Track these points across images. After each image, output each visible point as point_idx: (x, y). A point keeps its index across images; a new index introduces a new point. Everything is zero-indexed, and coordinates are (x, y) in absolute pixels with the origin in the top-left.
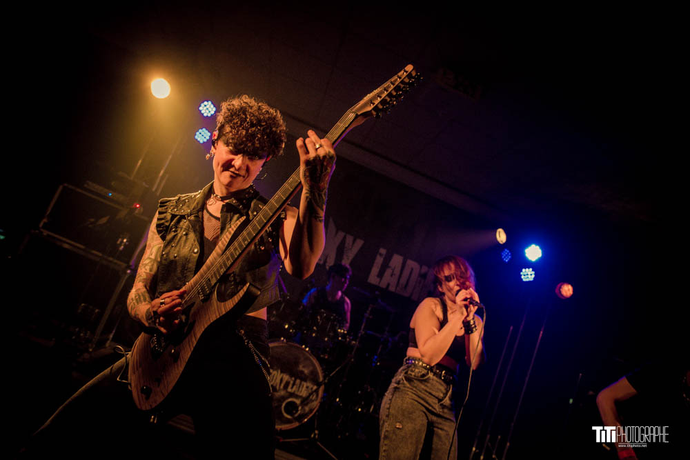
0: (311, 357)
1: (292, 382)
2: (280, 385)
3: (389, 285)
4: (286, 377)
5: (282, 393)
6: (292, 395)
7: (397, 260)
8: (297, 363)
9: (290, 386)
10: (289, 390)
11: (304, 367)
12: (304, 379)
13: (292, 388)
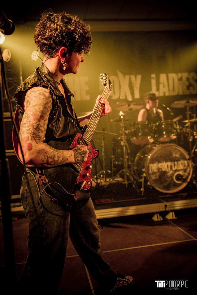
0: (177, 148)
1: (173, 165)
2: (168, 169)
3: (164, 93)
4: (169, 164)
5: (171, 172)
6: (176, 171)
7: (163, 77)
8: (171, 154)
9: (173, 167)
10: (174, 169)
11: (176, 154)
12: (178, 160)
13: (174, 167)
